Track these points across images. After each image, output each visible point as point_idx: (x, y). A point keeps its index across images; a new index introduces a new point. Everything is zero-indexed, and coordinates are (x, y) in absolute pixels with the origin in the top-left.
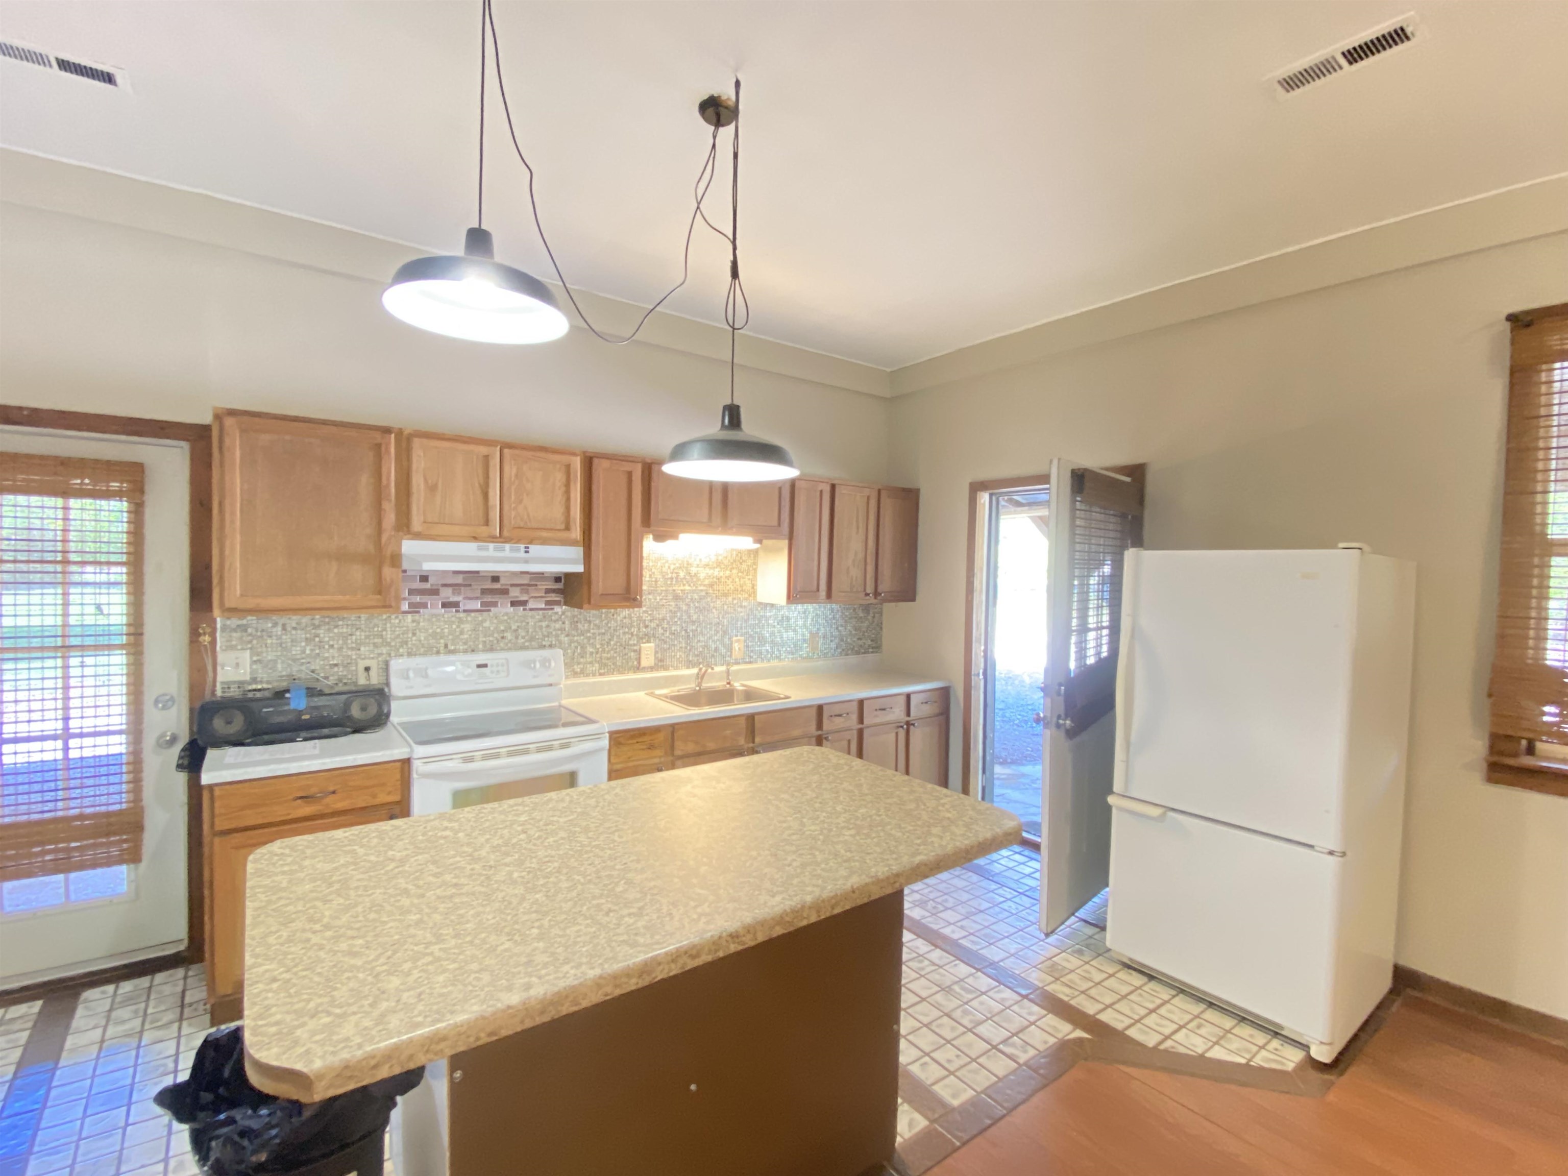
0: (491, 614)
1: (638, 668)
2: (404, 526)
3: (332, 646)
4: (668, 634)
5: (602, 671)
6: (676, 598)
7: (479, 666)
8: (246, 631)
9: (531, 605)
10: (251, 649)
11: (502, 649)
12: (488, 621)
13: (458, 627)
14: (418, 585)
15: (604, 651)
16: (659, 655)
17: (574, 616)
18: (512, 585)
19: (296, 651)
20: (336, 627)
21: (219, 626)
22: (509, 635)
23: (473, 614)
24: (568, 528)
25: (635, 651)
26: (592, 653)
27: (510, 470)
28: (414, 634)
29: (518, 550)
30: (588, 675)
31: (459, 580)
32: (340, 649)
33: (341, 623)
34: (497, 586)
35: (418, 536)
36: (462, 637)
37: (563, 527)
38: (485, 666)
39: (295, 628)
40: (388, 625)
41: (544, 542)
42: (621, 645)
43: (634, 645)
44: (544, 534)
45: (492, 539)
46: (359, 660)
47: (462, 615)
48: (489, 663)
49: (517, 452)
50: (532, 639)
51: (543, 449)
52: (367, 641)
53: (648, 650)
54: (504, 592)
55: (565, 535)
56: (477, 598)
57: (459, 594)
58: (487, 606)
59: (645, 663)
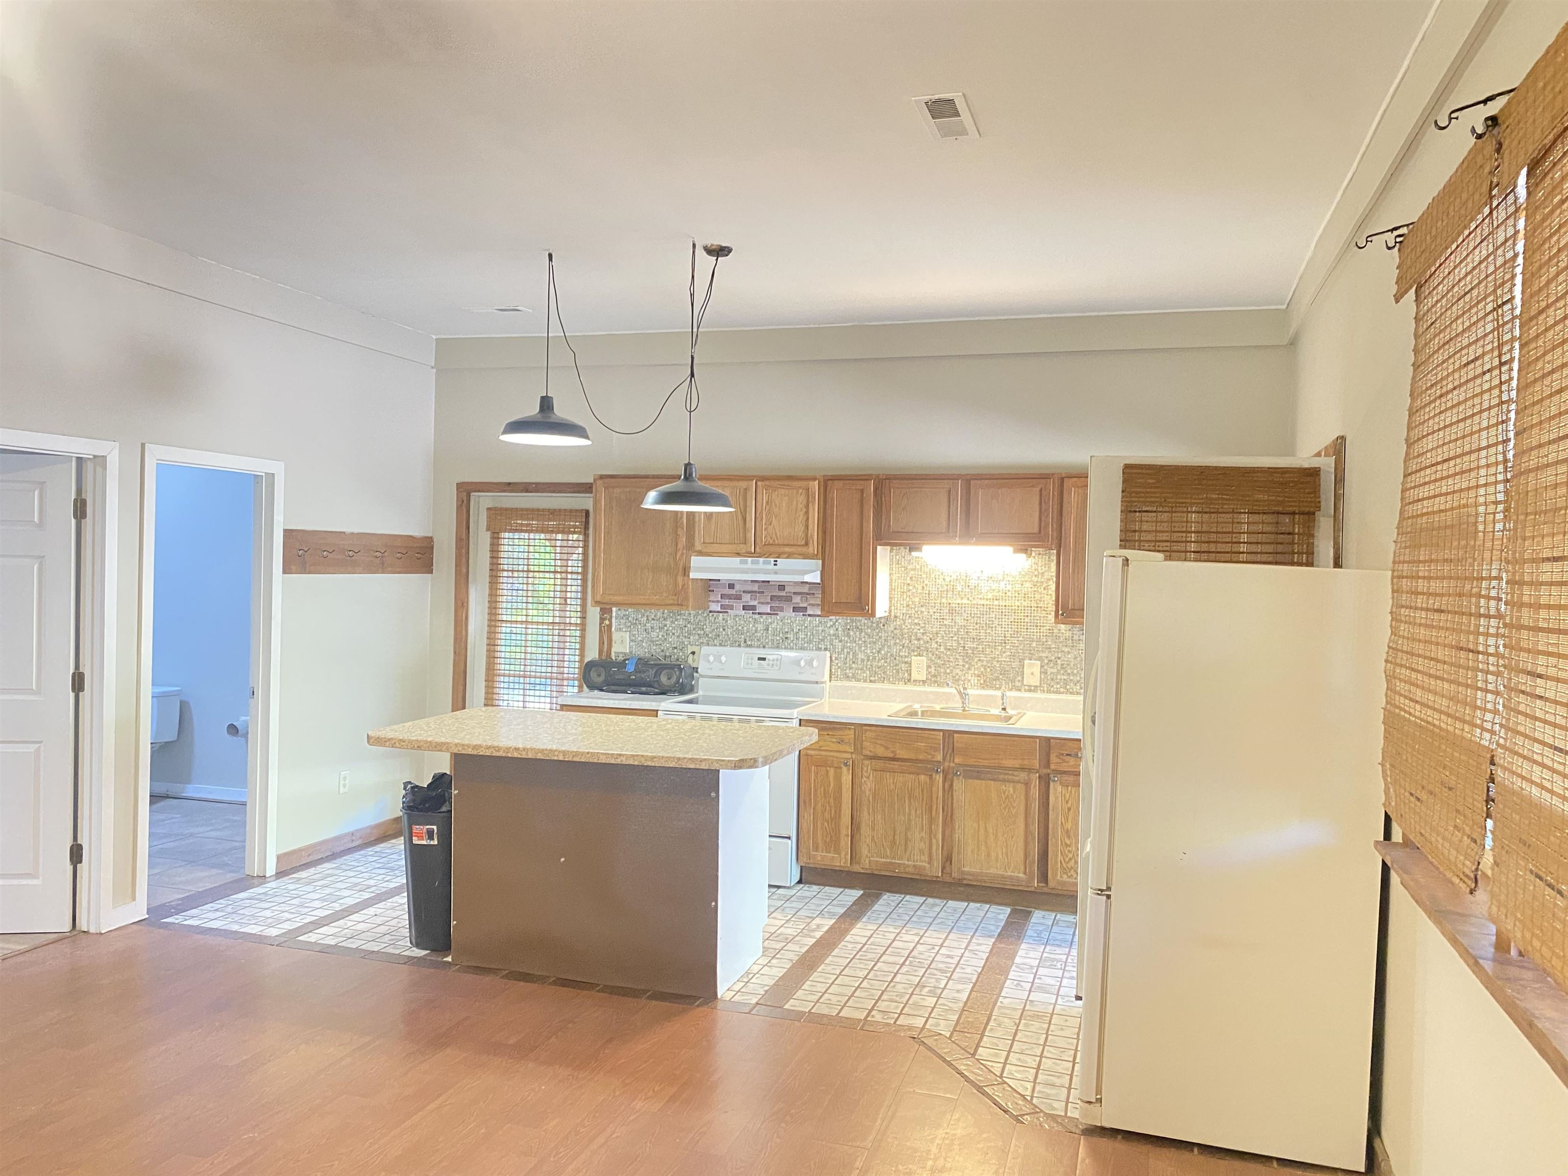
0: (778, 617)
1: (909, 680)
2: (690, 547)
3: (673, 634)
4: (942, 648)
5: (872, 679)
6: (952, 611)
7: (759, 659)
8: (628, 619)
9: (810, 612)
10: (630, 632)
11: (785, 648)
12: (775, 623)
13: (754, 626)
14: (727, 591)
15: (874, 658)
16: (932, 670)
17: (846, 624)
18: (794, 593)
19: (654, 634)
20: (676, 620)
21: (614, 614)
22: (791, 636)
23: (764, 617)
24: (807, 544)
25: (906, 663)
26: (863, 660)
27: (764, 497)
28: (724, 630)
29: (769, 563)
30: (859, 680)
31: (755, 588)
32: (678, 637)
33: (679, 617)
34: (783, 594)
35: (700, 553)
36: (756, 634)
37: (803, 542)
38: (764, 659)
39: (653, 619)
40: (708, 621)
41: (789, 556)
42: (892, 655)
43: (906, 657)
44: (787, 549)
45: (750, 554)
46: (689, 646)
47: (757, 616)
48: (768, 657)
49: (767, 483)
50: (810, 642)
51: (790, 478)
52: (694, 632)
53: (919, 665)
54: (788, 599)
55: (804, 550)
56: (768, 603)
57: (755, 600)
58: (774, 612)
59: (915, 676)
